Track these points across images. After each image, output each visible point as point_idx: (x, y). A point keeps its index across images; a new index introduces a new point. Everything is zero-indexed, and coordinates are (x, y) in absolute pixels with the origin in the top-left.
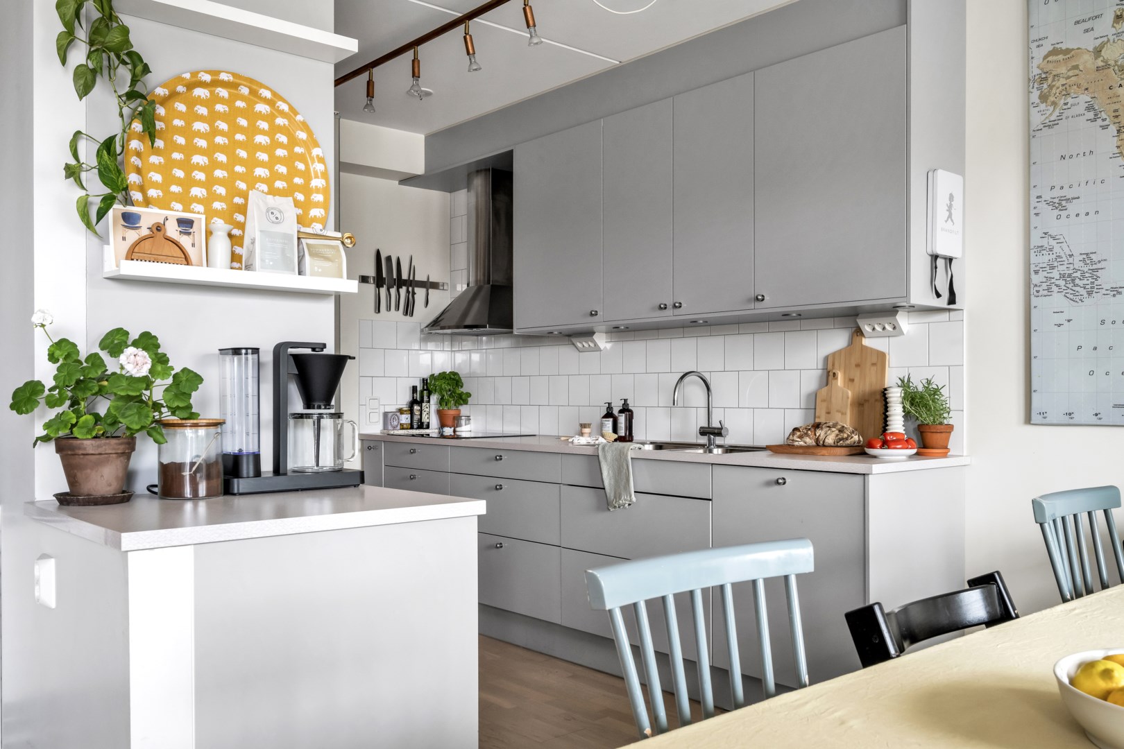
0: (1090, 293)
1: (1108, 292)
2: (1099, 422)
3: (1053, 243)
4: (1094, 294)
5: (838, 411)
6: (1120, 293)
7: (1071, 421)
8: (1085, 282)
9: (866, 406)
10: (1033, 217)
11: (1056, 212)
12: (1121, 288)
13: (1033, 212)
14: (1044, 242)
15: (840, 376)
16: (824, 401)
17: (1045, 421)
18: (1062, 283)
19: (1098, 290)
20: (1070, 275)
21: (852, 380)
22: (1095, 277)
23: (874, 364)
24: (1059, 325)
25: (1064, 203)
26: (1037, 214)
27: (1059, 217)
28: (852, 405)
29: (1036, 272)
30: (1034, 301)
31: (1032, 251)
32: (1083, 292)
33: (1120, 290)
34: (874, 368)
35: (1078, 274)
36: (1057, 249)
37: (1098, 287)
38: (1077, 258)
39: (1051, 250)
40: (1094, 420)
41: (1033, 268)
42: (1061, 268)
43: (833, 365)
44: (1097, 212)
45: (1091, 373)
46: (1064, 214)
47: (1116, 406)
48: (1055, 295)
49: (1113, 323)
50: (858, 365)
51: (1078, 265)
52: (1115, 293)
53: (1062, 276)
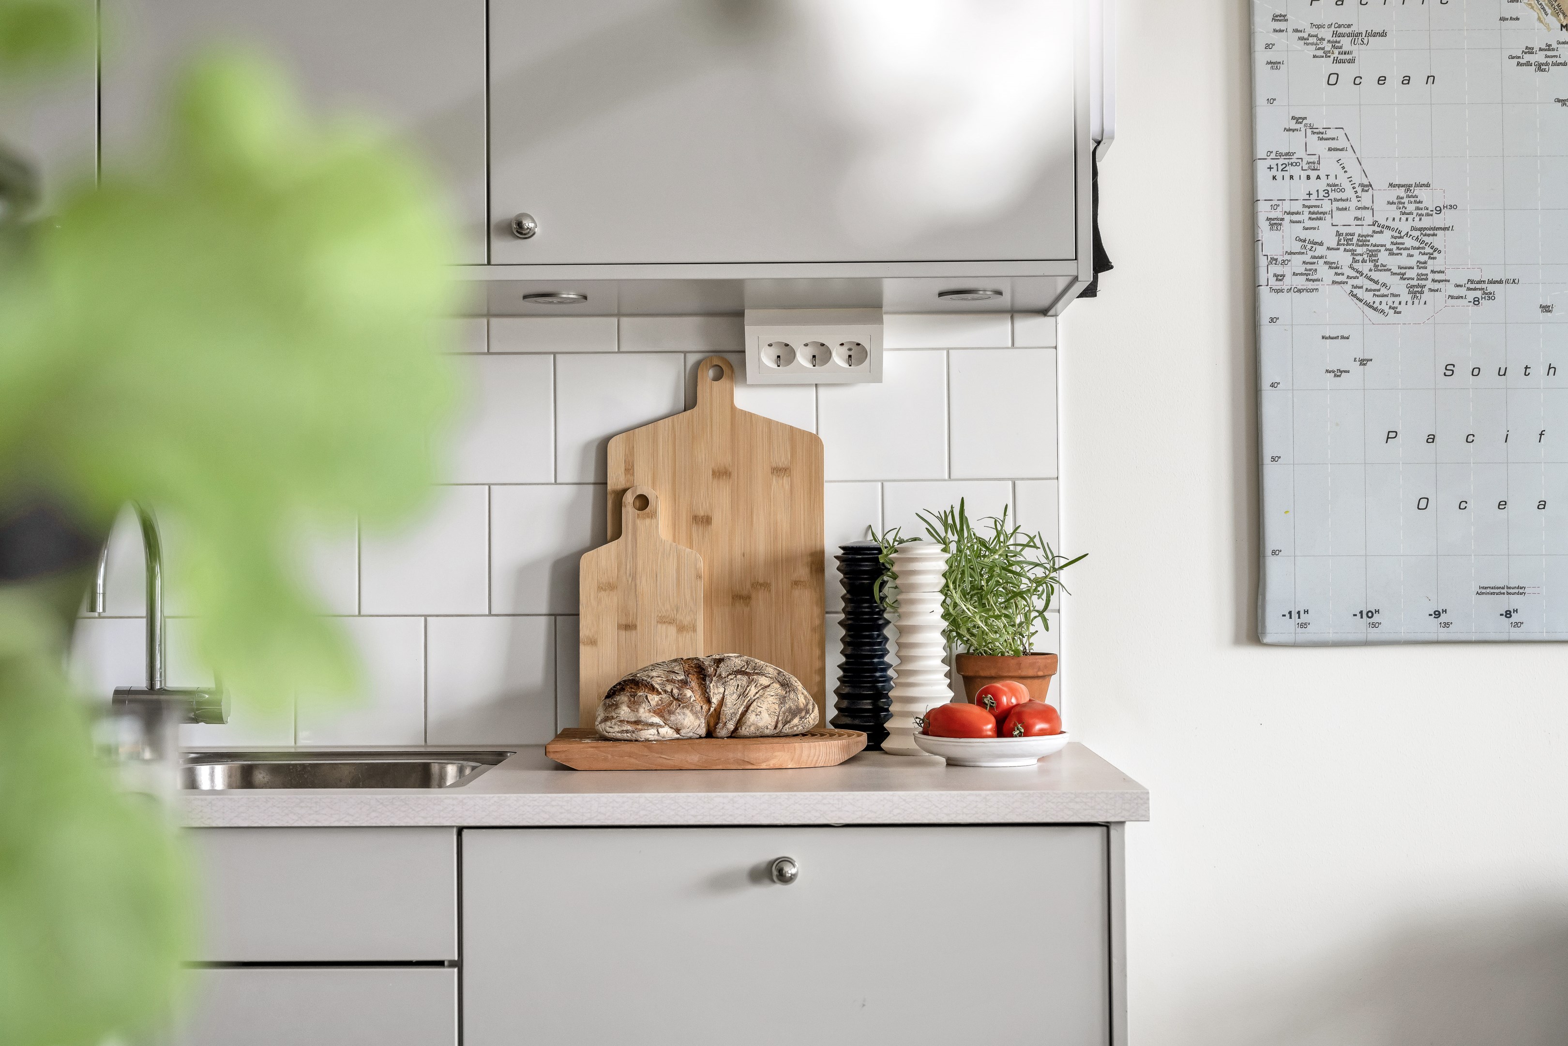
0: (1416, 292)
1: (1462, 292)
2: (1444, 634)
3: (1319, 147)
4: (1427, 296)
5: (664, 620)
6: (1490, 296)
7: (1374, 634)
8: (1403, 260)
9: (760, 599)
10: (1262, 71)
11: (1327, 66)
12: (1491, 282)
13: (1261, 56)
14: (1295, 143)
15: (662, 504)
16: (610, 587)
17: (1303, 635)
18: (1343, 258)
19: (1436, 286)
20: (1363, 240)
21: (706, 521)
22: (1428, 250)
23: (778, 471)
24: (1338, 373)
25: (1346, 43)
26: (1274, 65)
27: (1333, 80)
28: (711, 598)
29: (1275, 224)
30: (1269, 303)
31: (1261, 167)
32: (1399, 287)
33: (1491, 288)
34: (780, 486)
35: (1385, 238)
36: (1328, 166)
37: (1438, 277)
38: (1383, 196)
39: (1314, 166)
40: (1432, 629)
41: (1264, 211)
42: (1340, 218)
43: (629, 469)
44: (1431, 79)
45: (1423, 503)
46: (1347, 72)
47: (1483, 591)
48: (1325, 288)
49: (1476, 372)
50: (721, 474)
51: (1385, 213)
52: (1479, 294)
53: (1344, 240)
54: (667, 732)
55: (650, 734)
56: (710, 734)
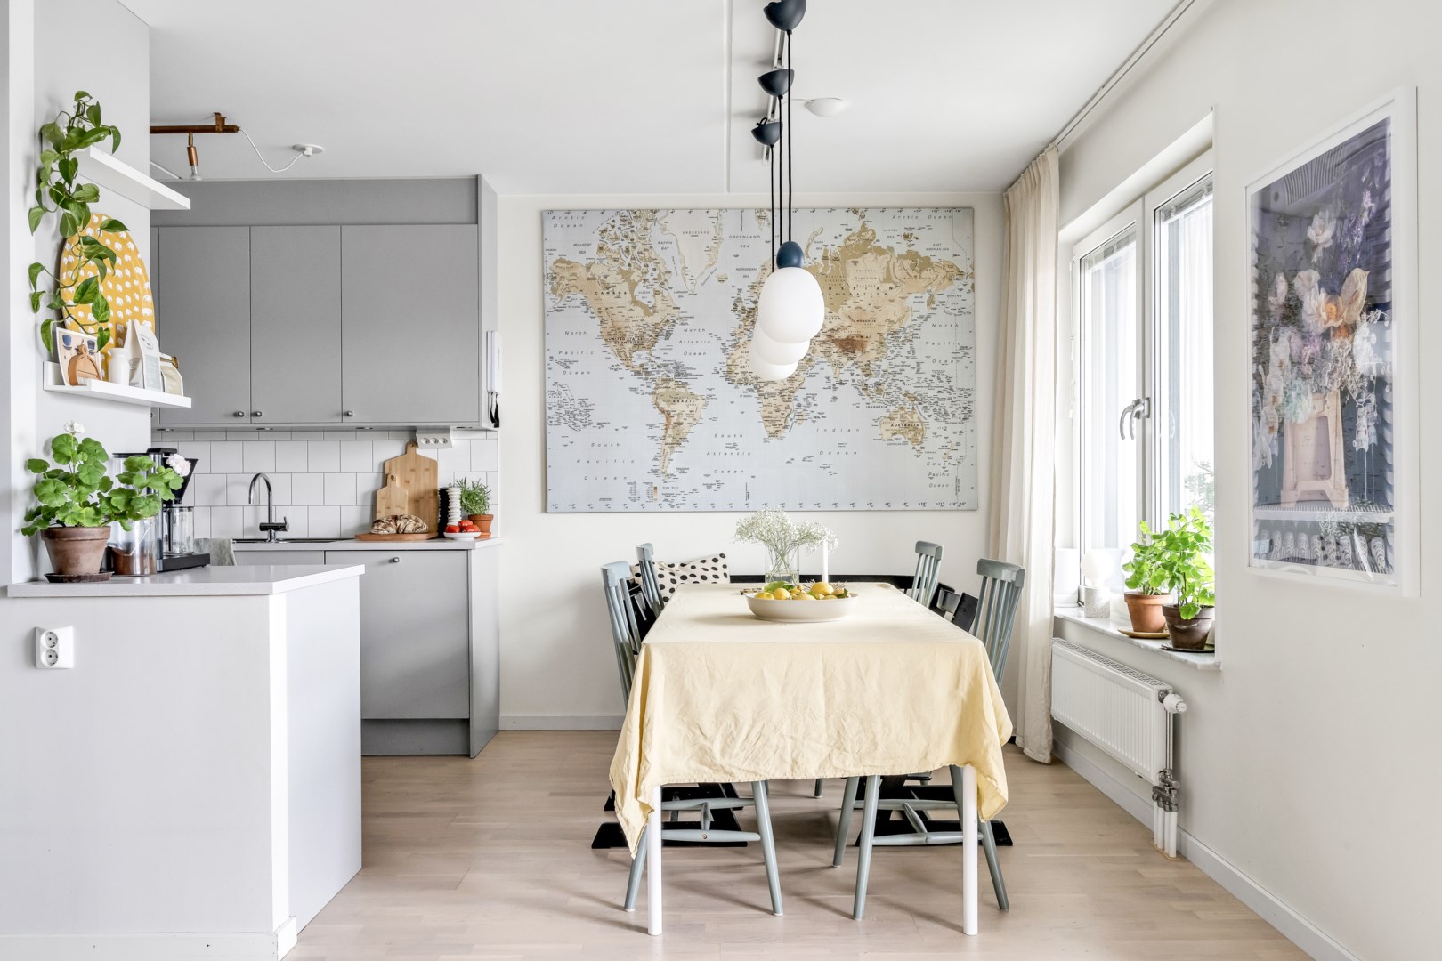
0: (585, 425)
1: (596, 425)
2: (591, 510)
3: (561, 390)
4: (587, 426)
5: (398, 507)
6: (603, 426)
7: (574, 510)
8: (581, 418)
9: (422, 501)
10: (547, 371)
11: (563, 369)
12: (603, 423)
13: (547, 367)
14: (555, 388)
15: (397, 478)
16: (384, 498)
17: (557, 510)
18: (567, 417)
19: (590, 424)
20: (572, 412)
21: (408, 482)
22: (588, 415)
23: (427, 470)
24: (566, 446)
25: (568, 364)
26: (550, 369)
27: (565, 372)
28: (409, 501)
29: (550, 408)
30: (549, 428)
31: (547, 394)
32: (580, 424)
34: (427, 473)
35: (577, 412)
36: (563, 394)
37: (590, 422)
38: (577, 401)
39: (559, 394)
40: (588, 509)
41: (547, 405)
42: (566, 407)
43: (390, 469)
44: (588, 373)
45: (586, 478)
46: (568, 371)
47: (601, 499)
48: (562, 424)
49: (599, 445)
50: (413, 470)
51: (577, 406)
52: (600, 426)
53: (567, 413)
54: (386, 532)
55: (381, 532)
56: (398, 532)
